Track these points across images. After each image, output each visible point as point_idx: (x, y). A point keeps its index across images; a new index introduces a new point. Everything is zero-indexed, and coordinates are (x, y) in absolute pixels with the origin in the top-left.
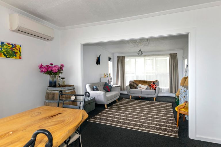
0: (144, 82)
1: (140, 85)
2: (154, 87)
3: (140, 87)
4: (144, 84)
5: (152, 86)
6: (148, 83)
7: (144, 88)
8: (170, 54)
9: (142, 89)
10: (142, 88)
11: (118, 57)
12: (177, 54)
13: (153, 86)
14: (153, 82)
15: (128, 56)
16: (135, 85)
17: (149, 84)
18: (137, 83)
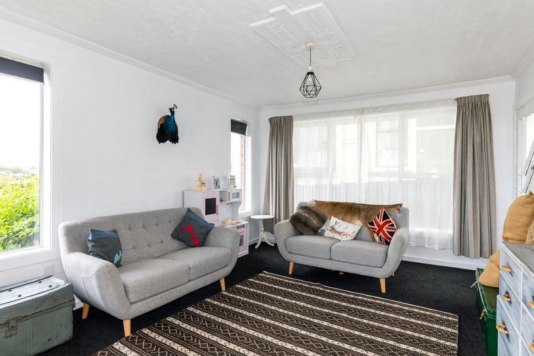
0: (349, 210)
1: (333, 221)
2: (385, 230)
3: (333, 229)
4: (349, 218)
5: (378, 225)
6: (363, 214)
7: (346, 231)
8: (457, 99)
9: (337, 236)
10: (340, 233)
11: (271, 120)
12: (487, 95)
13: (381, 228)
14: (382, 212)
15: (304, 117)
16: (315, 222)
17: (367, 217)
18: (324, 211)
